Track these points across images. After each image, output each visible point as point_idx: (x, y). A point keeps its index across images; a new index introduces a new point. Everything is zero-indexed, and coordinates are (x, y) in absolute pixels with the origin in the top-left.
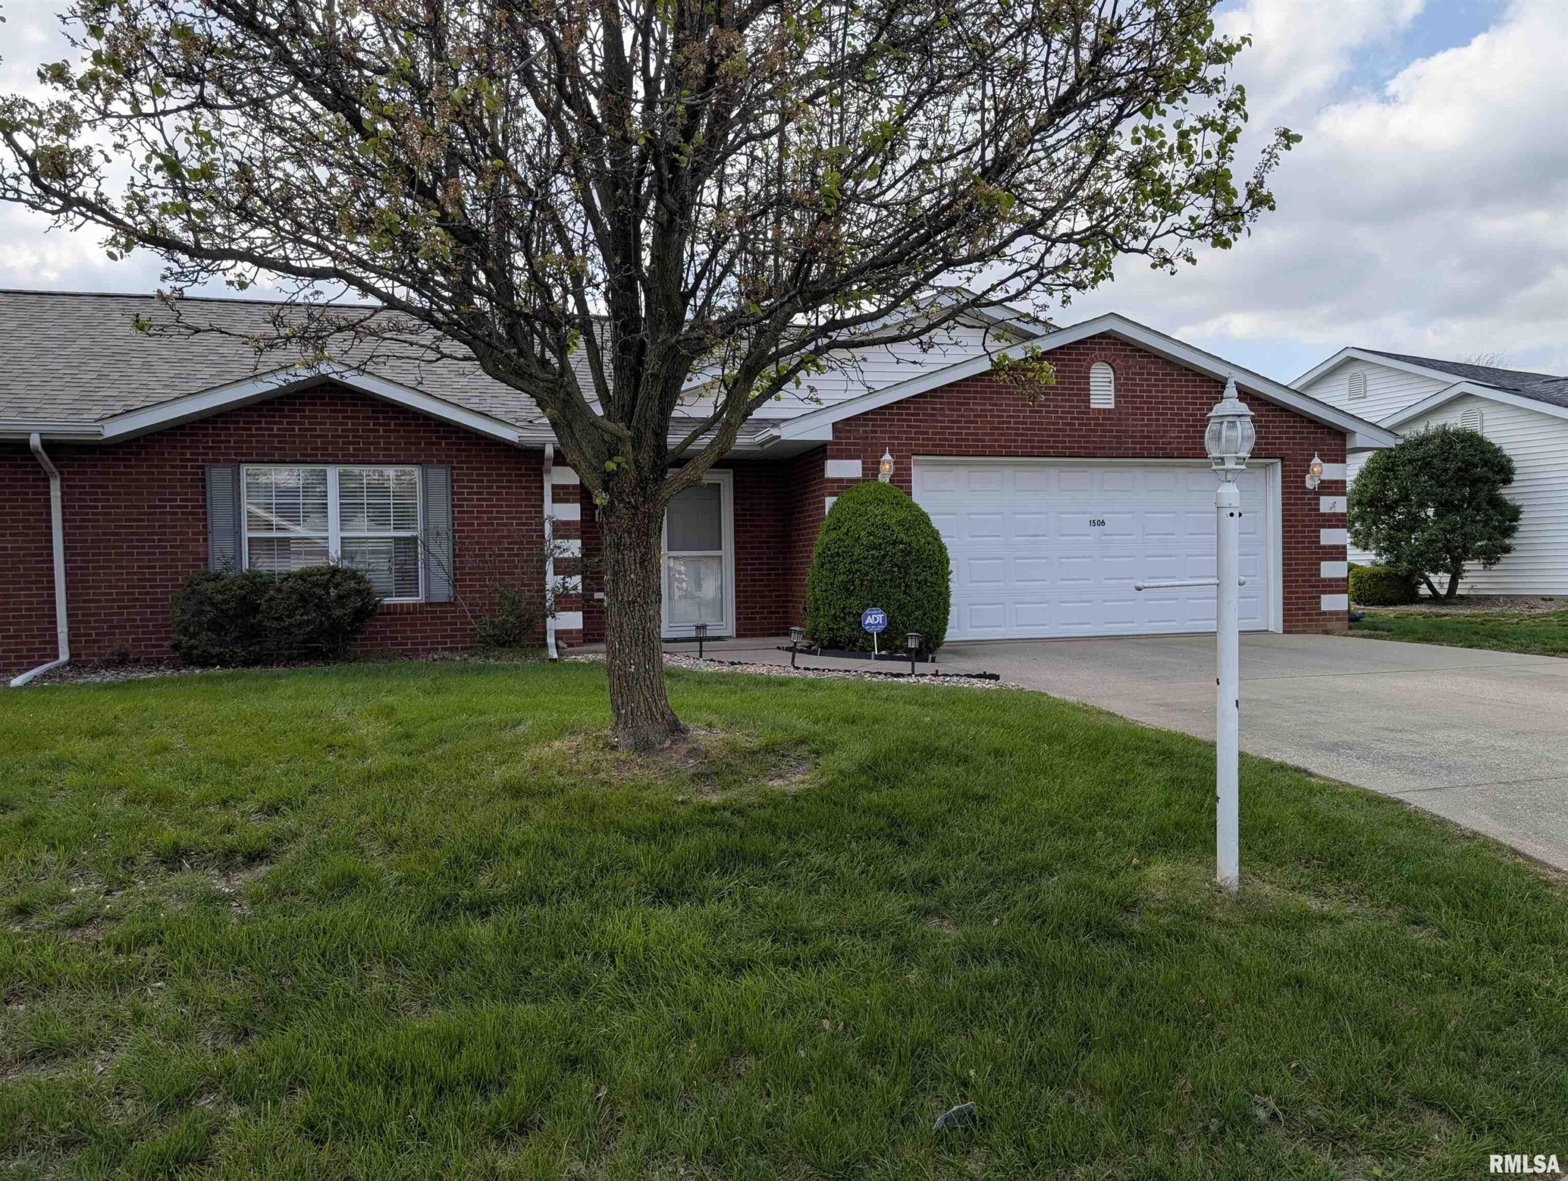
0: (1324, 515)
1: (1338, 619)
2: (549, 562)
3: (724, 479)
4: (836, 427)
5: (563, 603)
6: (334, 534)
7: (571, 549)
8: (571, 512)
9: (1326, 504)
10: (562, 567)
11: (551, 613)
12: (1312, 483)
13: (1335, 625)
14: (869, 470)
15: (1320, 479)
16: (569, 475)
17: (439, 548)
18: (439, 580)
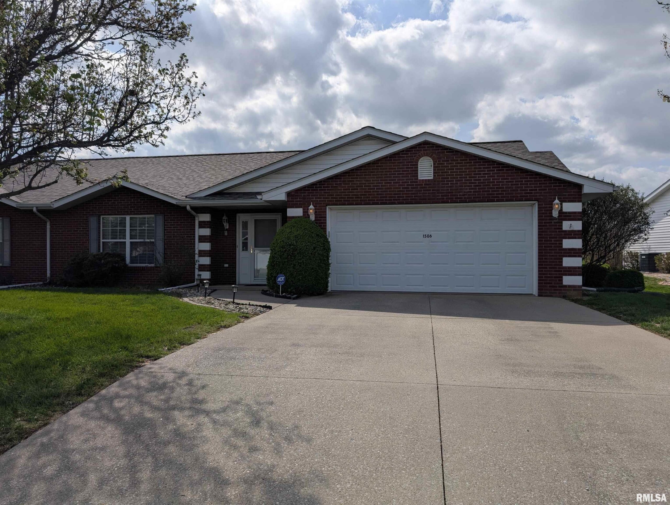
0: (565, 231)
1: (574, 290)
2: (197, 252)
3: (278, 217)
4: (289, 194)
5: (202, 268)
6: (128, 241)
7: (206, 246)
8: (206, 232)
9: (566, 225)
10: (202, 253)
11: (197, 271)
12: (555, 214)
13: (573, 293)
14: (306, 212)
15: (561, 212)
16: (206, 217)
17: (160, 246)
18: (160, 258)
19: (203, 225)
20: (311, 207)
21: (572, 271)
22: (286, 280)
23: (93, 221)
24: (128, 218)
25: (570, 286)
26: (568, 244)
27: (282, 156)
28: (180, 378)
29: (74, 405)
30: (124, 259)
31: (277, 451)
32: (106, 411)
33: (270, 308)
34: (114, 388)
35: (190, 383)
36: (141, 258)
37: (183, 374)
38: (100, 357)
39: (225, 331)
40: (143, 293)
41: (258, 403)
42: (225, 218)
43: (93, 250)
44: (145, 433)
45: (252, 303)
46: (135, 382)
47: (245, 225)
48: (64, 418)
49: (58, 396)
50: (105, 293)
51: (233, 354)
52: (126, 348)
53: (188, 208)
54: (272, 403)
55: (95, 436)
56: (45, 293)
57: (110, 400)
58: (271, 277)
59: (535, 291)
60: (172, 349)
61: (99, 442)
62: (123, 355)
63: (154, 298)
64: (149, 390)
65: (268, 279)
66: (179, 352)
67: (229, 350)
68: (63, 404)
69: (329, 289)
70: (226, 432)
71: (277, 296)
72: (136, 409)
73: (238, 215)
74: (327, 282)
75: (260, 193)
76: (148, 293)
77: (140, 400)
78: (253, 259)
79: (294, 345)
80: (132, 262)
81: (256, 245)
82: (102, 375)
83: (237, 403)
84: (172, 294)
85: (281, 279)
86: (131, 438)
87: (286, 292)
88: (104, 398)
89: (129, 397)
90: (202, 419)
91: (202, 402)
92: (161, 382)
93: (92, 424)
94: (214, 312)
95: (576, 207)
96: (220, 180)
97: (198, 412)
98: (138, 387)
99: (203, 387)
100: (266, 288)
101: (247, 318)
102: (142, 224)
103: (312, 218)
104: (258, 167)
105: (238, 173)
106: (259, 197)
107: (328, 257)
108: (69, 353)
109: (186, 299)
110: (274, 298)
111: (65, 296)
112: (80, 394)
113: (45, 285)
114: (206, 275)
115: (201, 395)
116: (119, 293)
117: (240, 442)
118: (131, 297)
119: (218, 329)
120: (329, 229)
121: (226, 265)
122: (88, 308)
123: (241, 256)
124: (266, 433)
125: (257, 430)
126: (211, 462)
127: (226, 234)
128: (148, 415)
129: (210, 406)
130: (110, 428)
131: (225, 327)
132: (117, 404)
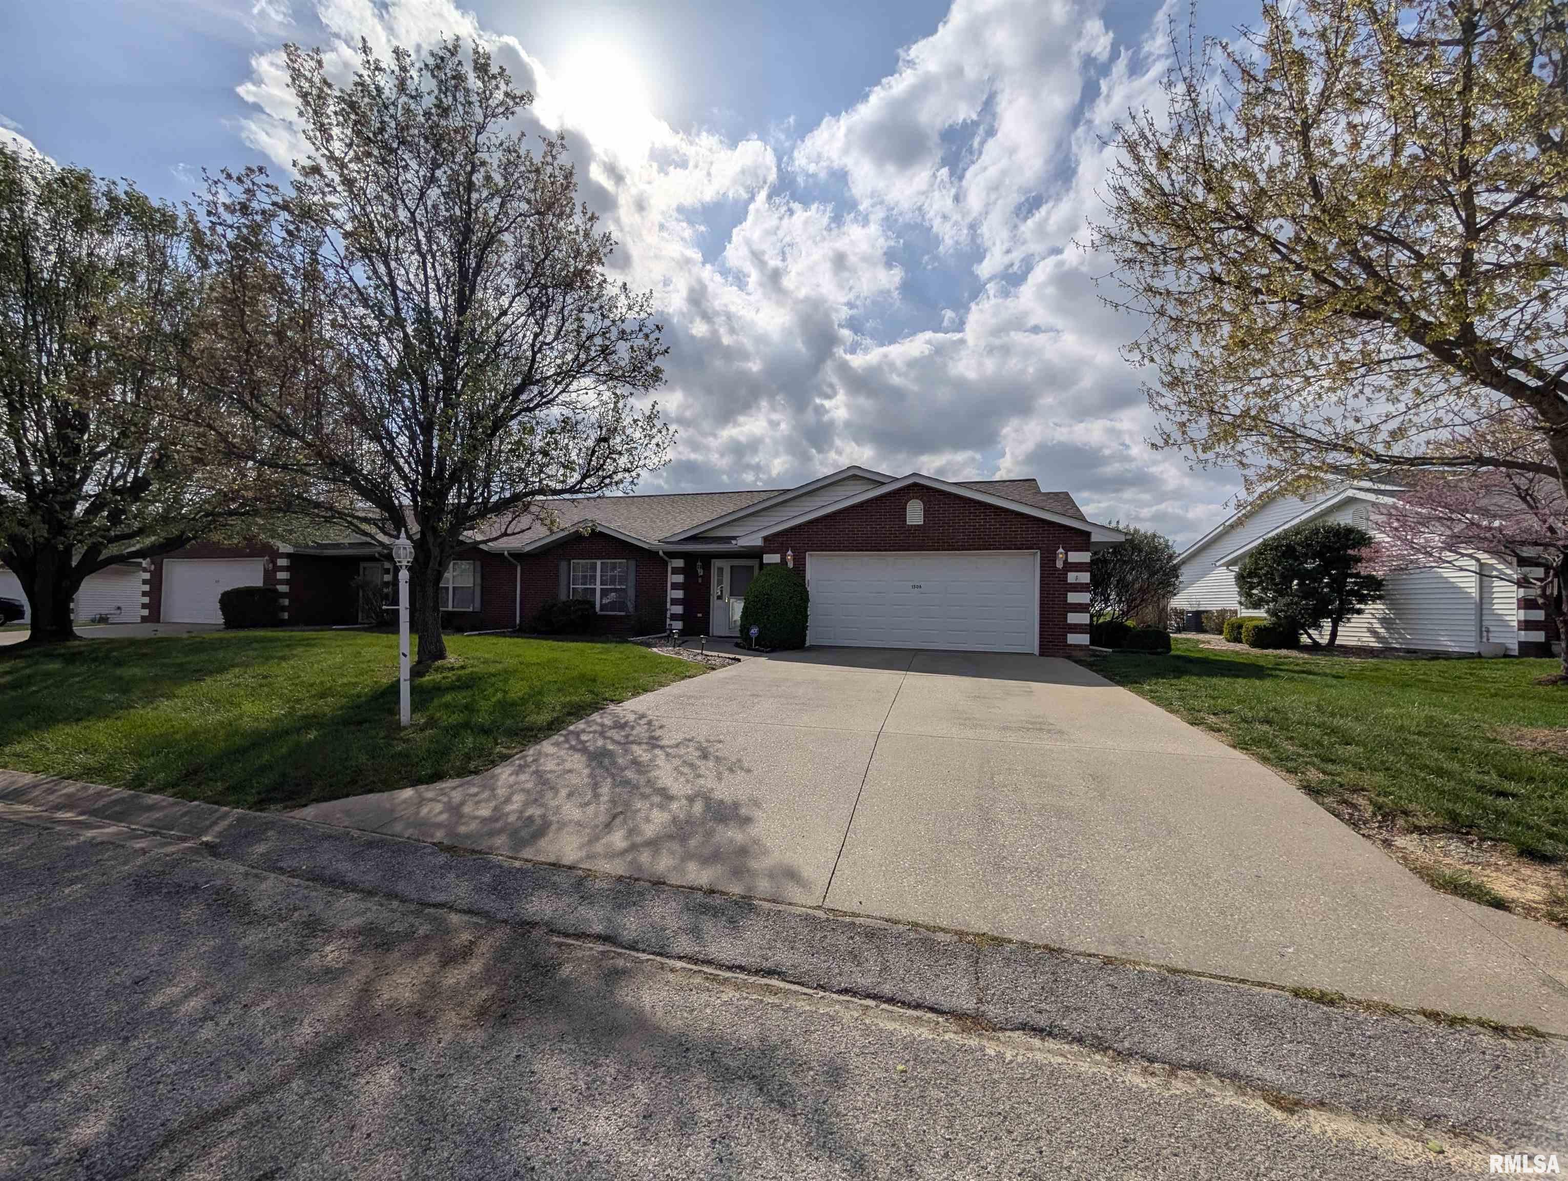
0: (1071, 584)
1: (1080, 650)
2: (669, 600)
3: (755, 563)
4: (766, 539)
5: (674, 617)
6: (598, 587)
7: (679, 594)
8: (679, 578)
9: (1072, 577)
10: (675, 602)
11: (668, 621)
12: (1059, 564)
13: (1079, 654)
14: (783, 559)
15: (1066, 562)
16: (679, 563)
17: (631, 593)
18: (631, 606)
19: (675, 571)
20: (790, 552)
21: (1077, 629)
22: (760, 631)
23: (563, 565)
24: (599, 563)
25: (1075, 646)
26: (1073, 598)
27: (764, 496)
28: (640, 719)
29: (547, 737)
30: (593, 606)
31: (720, 778)
32: (573, 743)
33: (739, 660)
34: (581, 725)
35: (649, 723)
36: (612, 606)
37: (643, 716)
38: (568, 699)
39: (688, 680)
40: (612, 642)
41: (708, 741)
42: (699, 564)
43: (563, 597)
44: (606, 762)
45: (721, 654)
46: (599, 720)
47: (721, 570)
48: (538, 747)
49: (532, 730)
50: (573, 641)
51: (692, 701)
52: (591, 692)
53: (661, 553)
54: (720, 742)
55: (564, 761)
56: (516, 640)
57: (577, 734)
58: (745, 629)
59: (1036, 651)
60: (636, 694)
61: (568, 766)
62: (588, 698)
63: (623, 647)
64: (611, 728)
65: (741, 631)
66: (641, 698)
67: (690, 697)
68: (536, 736)
69: (808, 644)
70: (677, 762)
71: (749, 649)
72: (600, 743)
73: (713, 561)
74: (805, 636)
75: (734, 538)
76: (617, 642)
77: (602, 734)
78: (727, 608)
79: (753, 695)
80: (601, 610)
81: (732, 594)
82: (569, 714)
83: (689, 740)
84: (642, 644)
85: (754, 631)
86: (594, 764)
87: (760, 645)
88: (572, 732)
89: (595, 732)
90: (658, 752)
91: (657, 739)
92: (623, 721)
93: (562, 753)
94: (680, 663)
95: (1084, 557)
96: (695, 523)
97: (655, 746)
98: (602, 725)
99: (661, 727)
100: (739, 641)
101: (714, 669)
102: (614, 568)
103: (791, 565)
104: (737, 508)
105: (714, 516)
106: (734, 542)
107: (806, 608)
108: (540, 693)
109: (655, 650)
110: (745, 651)
111: (534, 642)
112: (551, 729)
113: (514, 632)
114: (678, 625)
115: (658, 733)
116: (588, 641)
117: (686, 770)
118: (599, 645)
119: (683, 679)
120: (808, 577)
121: (700, 615)
122: (557, 655)
123: (715, 603)
124: (711, 764)
125: (704, 762)
126: (660, 784)
127: (700, 580)
128: (611, 747)
129: (663, 743)
130: (577, 756)
131: (690, 677)
132: (584, 737)
